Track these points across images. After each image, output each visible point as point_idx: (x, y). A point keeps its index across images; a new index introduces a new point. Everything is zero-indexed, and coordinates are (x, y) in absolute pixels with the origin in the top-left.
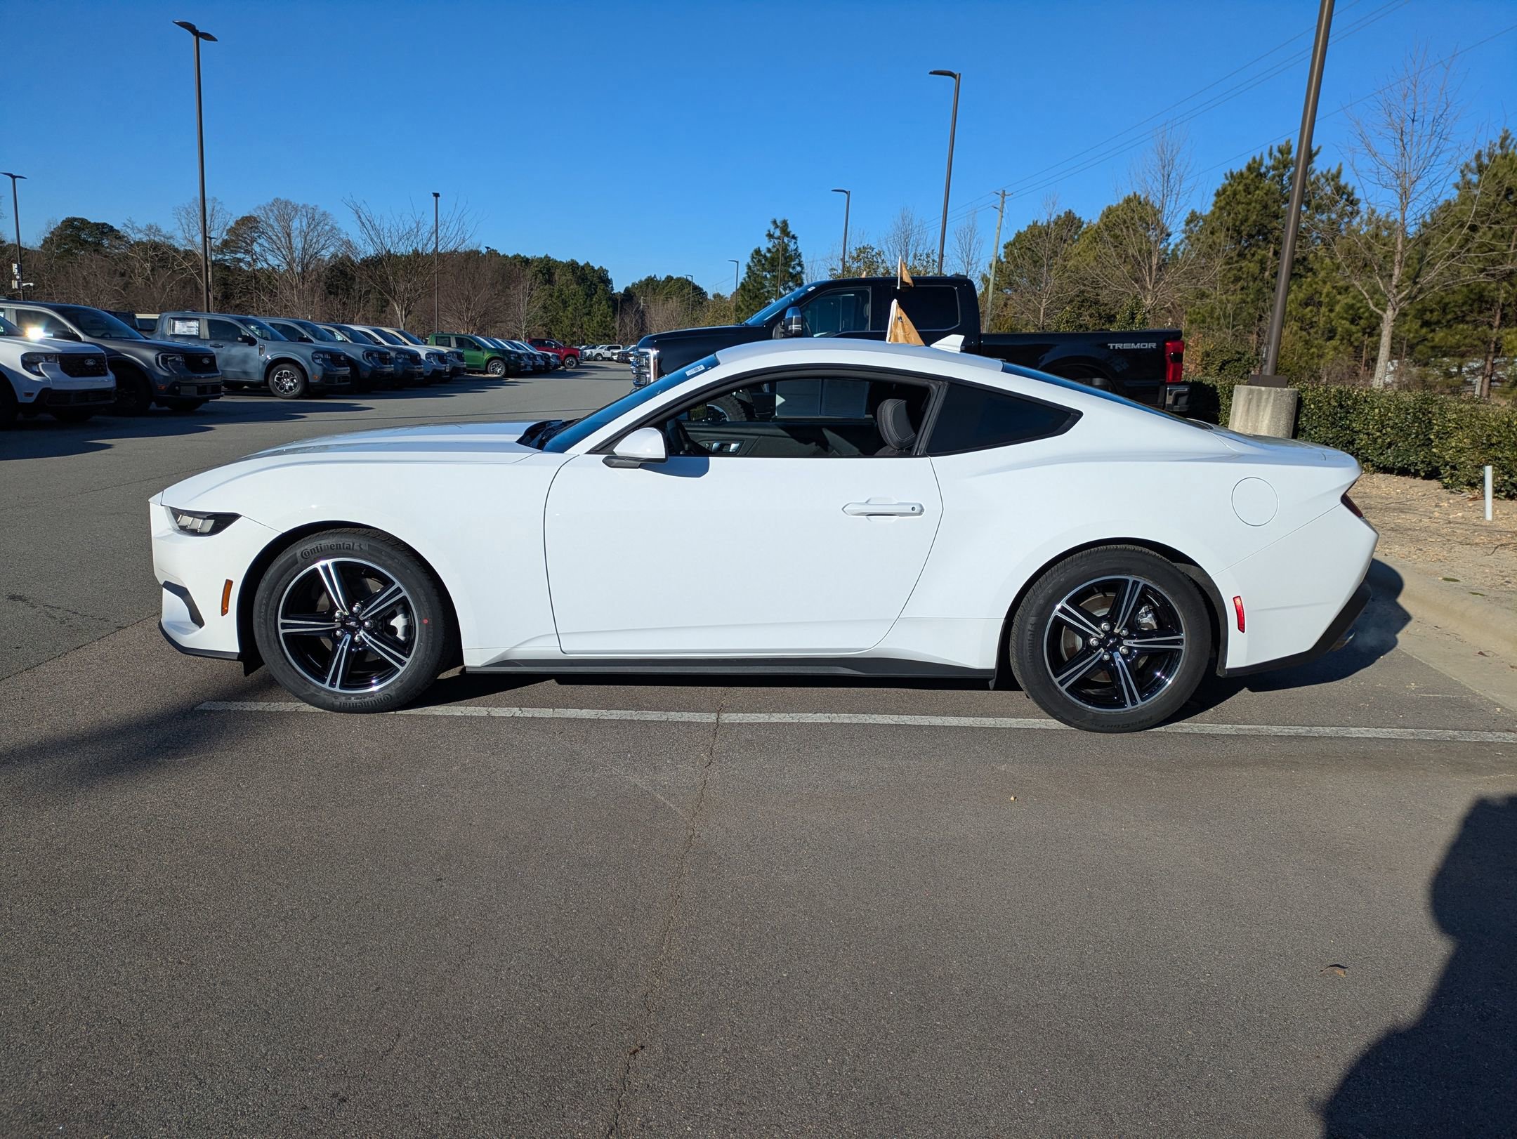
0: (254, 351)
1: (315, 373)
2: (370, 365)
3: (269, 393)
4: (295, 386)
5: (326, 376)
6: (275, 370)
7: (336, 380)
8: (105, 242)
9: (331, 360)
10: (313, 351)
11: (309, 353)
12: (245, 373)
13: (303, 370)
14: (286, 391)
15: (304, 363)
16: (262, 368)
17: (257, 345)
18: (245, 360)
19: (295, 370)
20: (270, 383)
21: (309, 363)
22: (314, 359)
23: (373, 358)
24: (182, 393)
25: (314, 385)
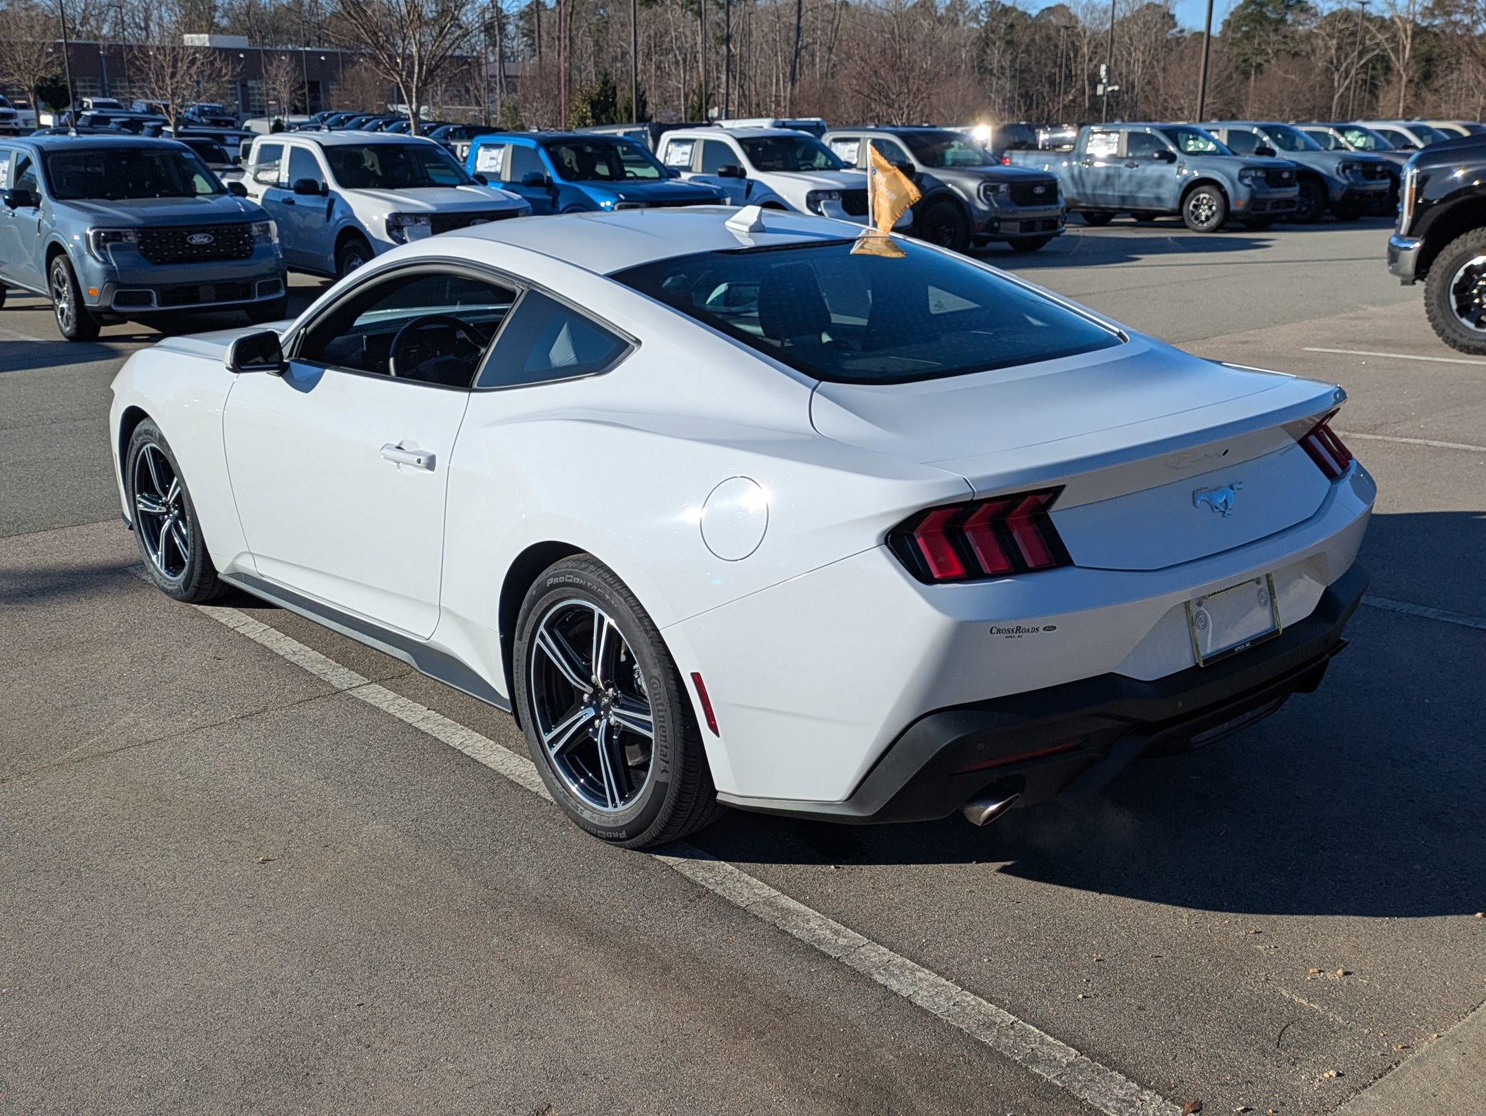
0: (1173, 168)
1: (1240, 196)
2: (1345, 182)
3: (1182, 225)
4: (1213, 214)
5: (1254, 201)
6: (1191, 195)
7: (1269, 205)
8: (1290, 18)
9: (1267, 179)
10: (1241, 167)
11: (1235, 171)
12: (1159, 199)
13: (1225, 195)
14: (1202, 222)
15: (1227, 185)
16: (1178, 192)
17: (1177, 163)
18: (1160, 181)
19: (1216, 193)
20: (1185, 212)
21: (1233, 184)
22: (1241, 178)
23: (1353, 172)
24: (1001, 231)
25: (1235, 214)
